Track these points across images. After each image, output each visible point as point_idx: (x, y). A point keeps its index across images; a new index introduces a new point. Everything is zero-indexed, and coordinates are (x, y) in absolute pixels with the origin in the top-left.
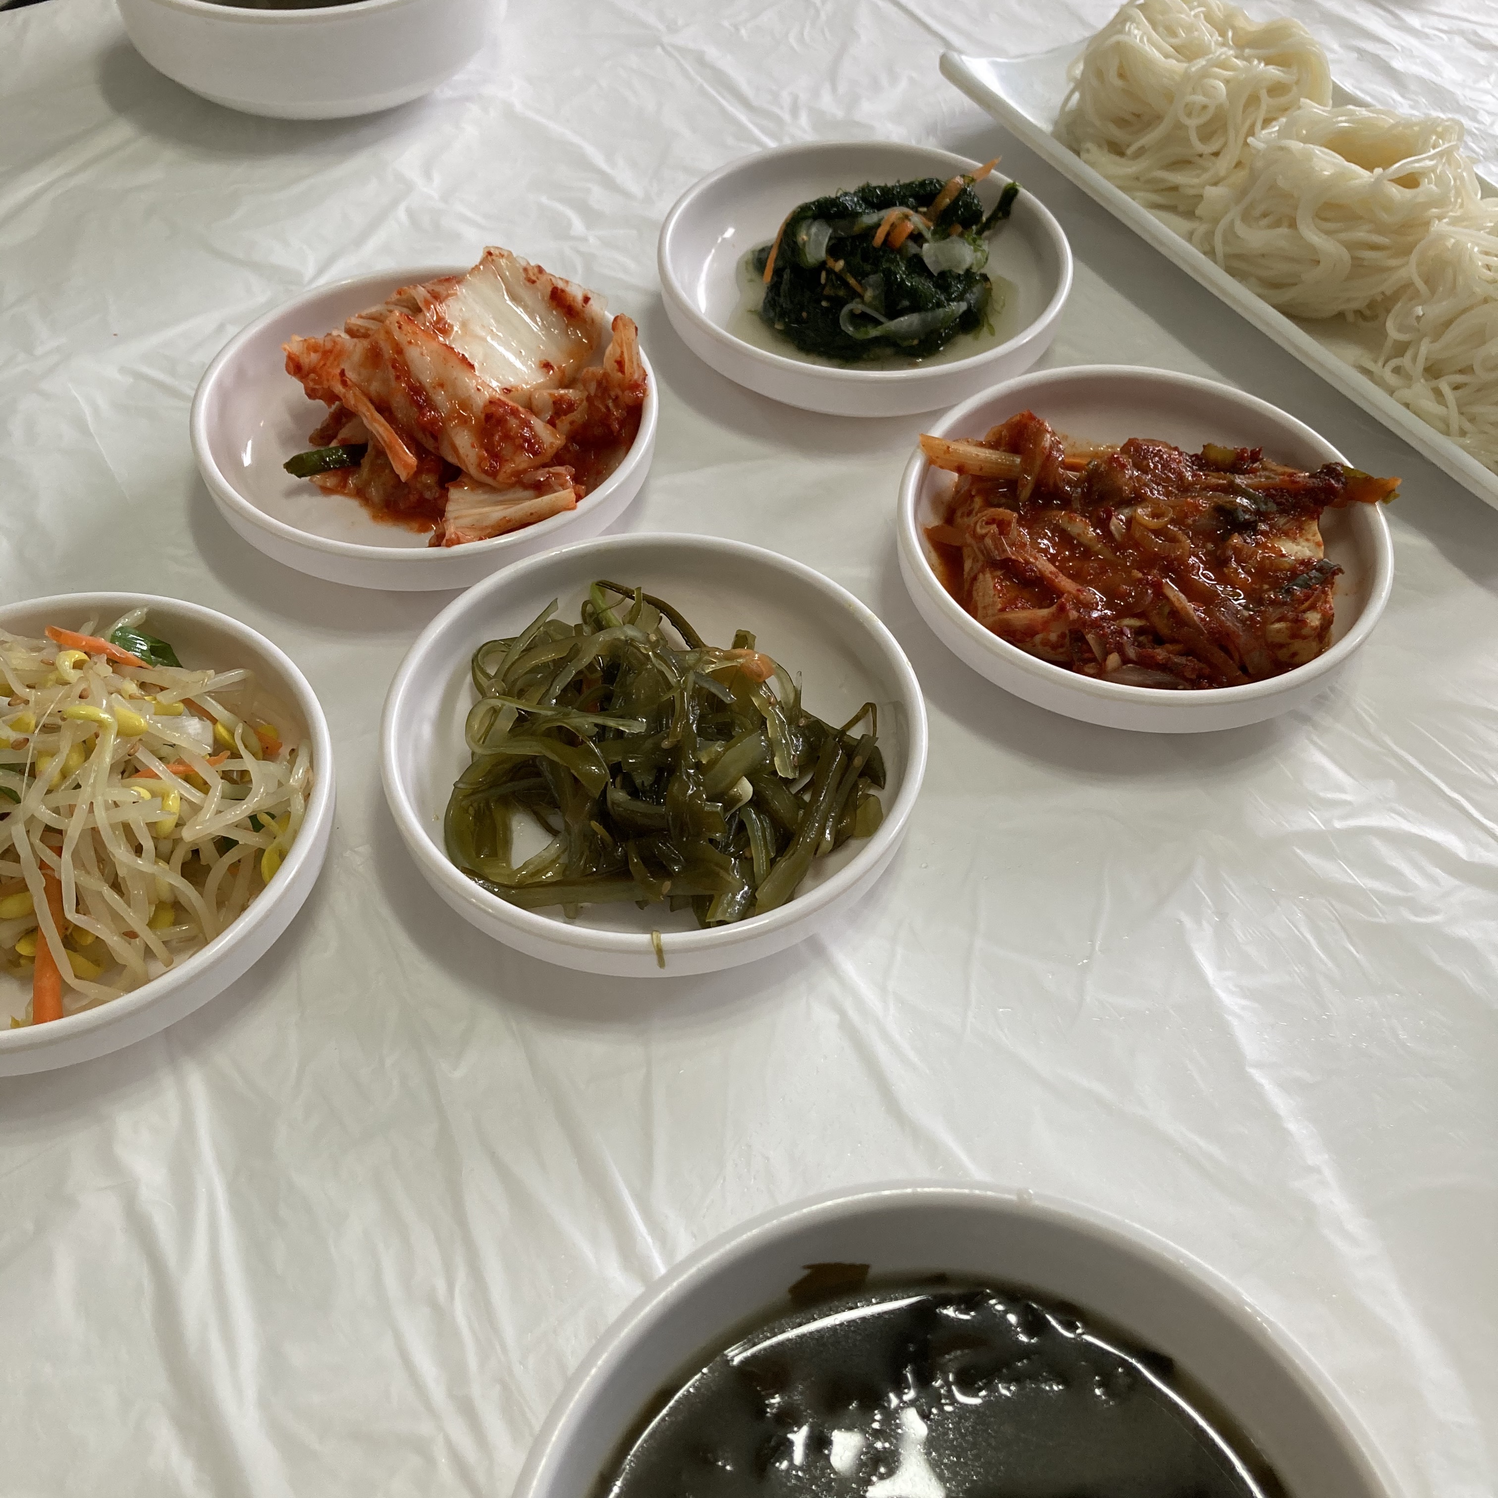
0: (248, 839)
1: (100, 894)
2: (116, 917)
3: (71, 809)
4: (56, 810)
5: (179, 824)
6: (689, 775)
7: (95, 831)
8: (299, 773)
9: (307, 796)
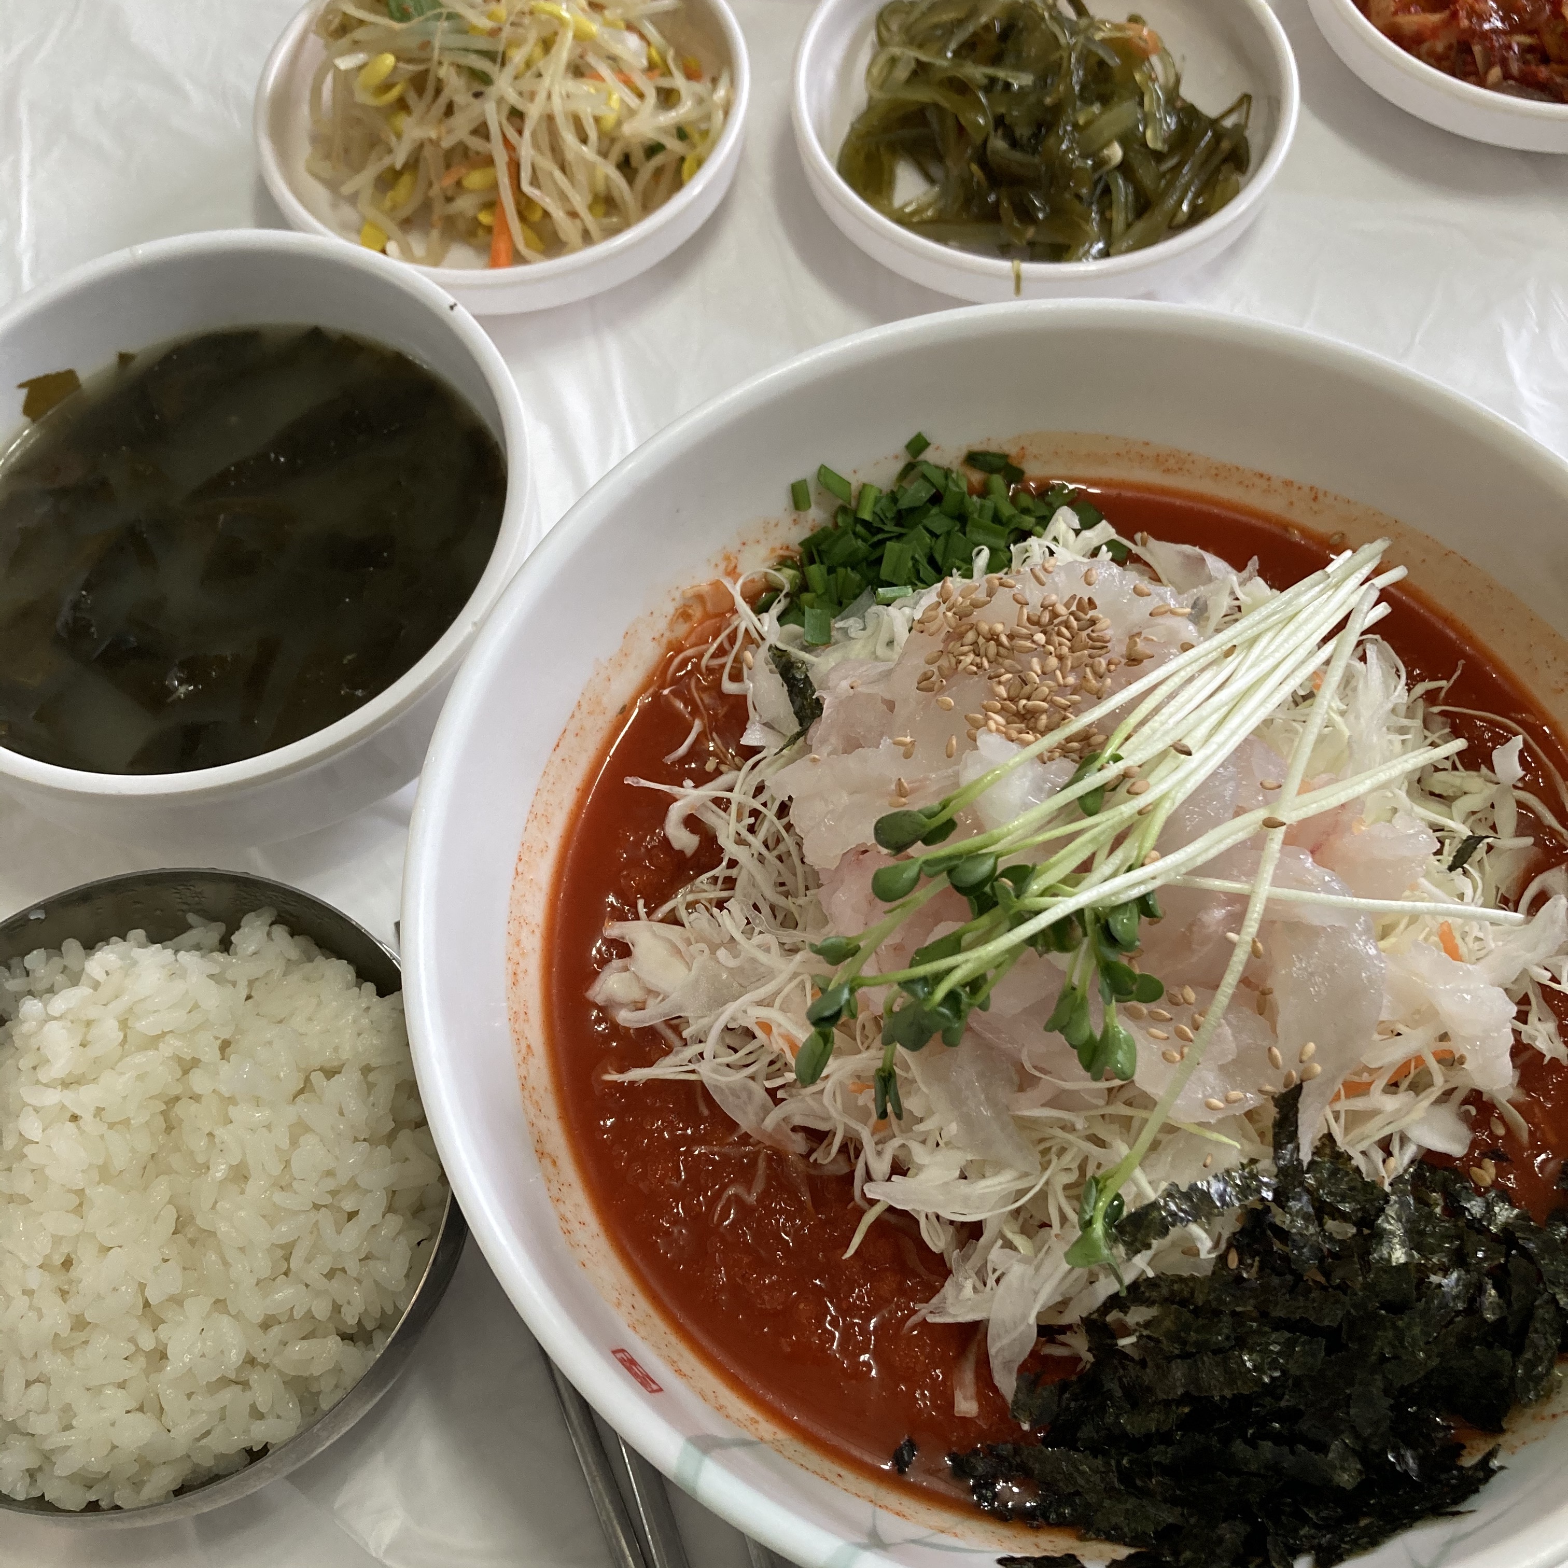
0: (674, 145)
1: (551, 174)
2: (563, 197)
3: (532, 96)
4: (521, 94)
5: (619, 123)
6: (1065, 131)
7: (550, 118)
8: (721, 93)
9: (726, 113)
